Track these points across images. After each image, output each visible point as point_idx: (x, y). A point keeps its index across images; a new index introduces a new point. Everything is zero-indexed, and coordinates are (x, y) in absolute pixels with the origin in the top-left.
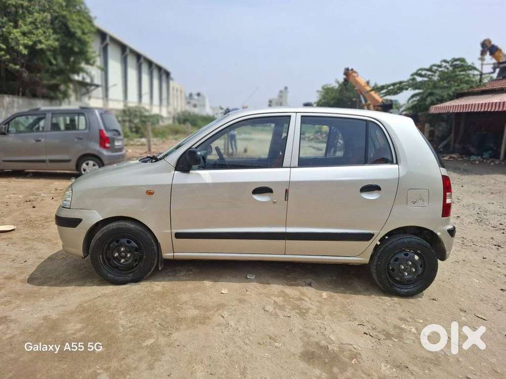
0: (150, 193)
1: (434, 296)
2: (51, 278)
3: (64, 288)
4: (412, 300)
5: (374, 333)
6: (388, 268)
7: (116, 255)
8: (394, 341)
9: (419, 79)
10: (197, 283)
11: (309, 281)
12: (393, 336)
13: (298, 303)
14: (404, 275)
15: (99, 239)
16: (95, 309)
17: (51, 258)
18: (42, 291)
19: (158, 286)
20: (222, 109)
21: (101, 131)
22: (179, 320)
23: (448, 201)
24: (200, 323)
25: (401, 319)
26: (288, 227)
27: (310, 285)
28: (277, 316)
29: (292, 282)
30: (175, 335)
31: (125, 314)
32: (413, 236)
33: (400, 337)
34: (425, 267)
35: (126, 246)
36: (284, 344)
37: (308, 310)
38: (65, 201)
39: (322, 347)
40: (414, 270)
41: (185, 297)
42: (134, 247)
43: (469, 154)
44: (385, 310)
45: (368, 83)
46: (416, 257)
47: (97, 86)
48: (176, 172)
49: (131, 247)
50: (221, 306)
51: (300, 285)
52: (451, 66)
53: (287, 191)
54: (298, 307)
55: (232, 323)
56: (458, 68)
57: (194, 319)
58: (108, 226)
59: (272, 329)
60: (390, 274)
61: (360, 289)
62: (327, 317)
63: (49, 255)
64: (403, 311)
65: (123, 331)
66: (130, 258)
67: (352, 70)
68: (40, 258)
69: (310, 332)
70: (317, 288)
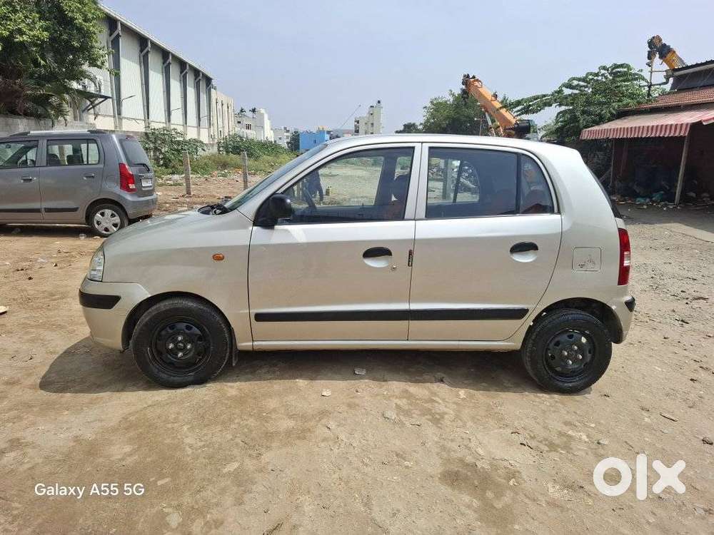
0: (218, 258)
1: (607, 391)
2: (74, 381)
3: (95, 395)
4: (577, 398)
5: (533, 444)
6: (546, 354)
7: (171, 346)
8: (561, 453)
9: (567, 91)
10: (287, 383)
11: (440, 375)
12: (558, 446)
13: (428, 405)
14: (567, 364)
15: (146, 325)
16: (147, 424)
17: (68, 353)
18: (63, 400)
19: (232, 388)
20: (288, 131)
21: (122, 166)
22: (269, 436)
23: (626, 263)
24: (299, 438)
25: (566, 423)
26: (412, 302)
27: (442, 381)
28: (402, 424)
29: (417, 378)
30: (267, 457)
31: (192, 429)
32: (579, 312)
33: (567, 447)
34: (594, 352)
35: (184, 334)
36: (417, 463)
37: (442, 415)
38: (95, 270)
39: (468, 465)
40: (581, 357)
41: (272, 403)
42: (196, 335)
43: (635, 195)
44: (544, 412)
45: (495, 96)
46: (584, 340)
47: (106, 98)
48: (255, 228)
49: (193, 334)
50: (323, 414)
51: (428, 382)
52: (610, 74)
53: (411, 253)
54: (429, 411)
55: (342, 437)
56: (619, 76)
57: (289, 433)
58: (158, 306)
59: (398, 443)
60: (549, 362)
61: (507, 385)
62: (470, 424)
63: (65, 348)
64: (568, 412)
65: (193, 453)
66: (190, 350)
67: (474, 77)
68: (51, 353)
69: (449, 445)
70: (451, 385)
